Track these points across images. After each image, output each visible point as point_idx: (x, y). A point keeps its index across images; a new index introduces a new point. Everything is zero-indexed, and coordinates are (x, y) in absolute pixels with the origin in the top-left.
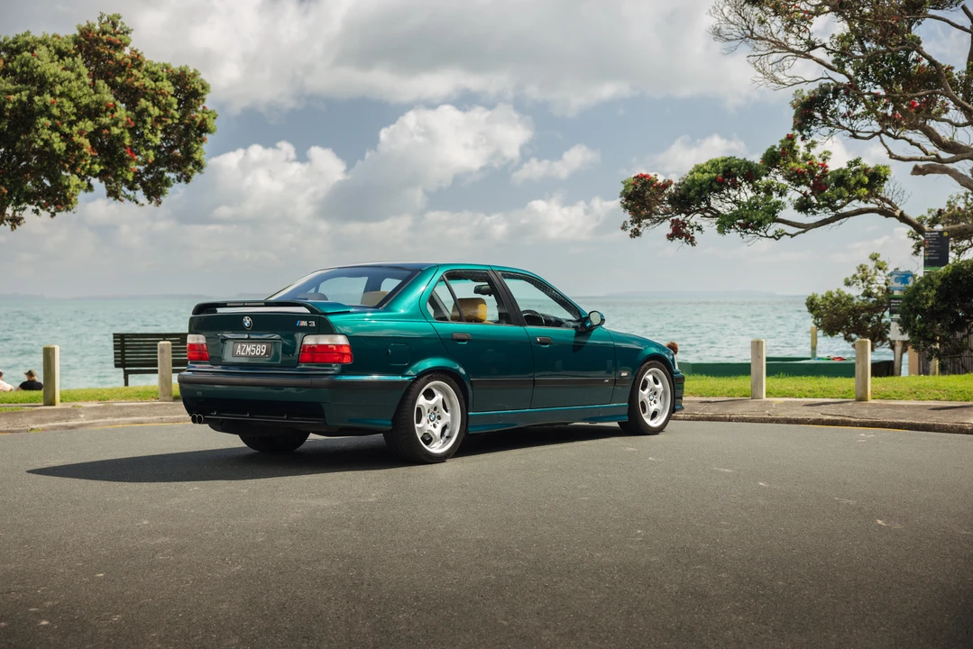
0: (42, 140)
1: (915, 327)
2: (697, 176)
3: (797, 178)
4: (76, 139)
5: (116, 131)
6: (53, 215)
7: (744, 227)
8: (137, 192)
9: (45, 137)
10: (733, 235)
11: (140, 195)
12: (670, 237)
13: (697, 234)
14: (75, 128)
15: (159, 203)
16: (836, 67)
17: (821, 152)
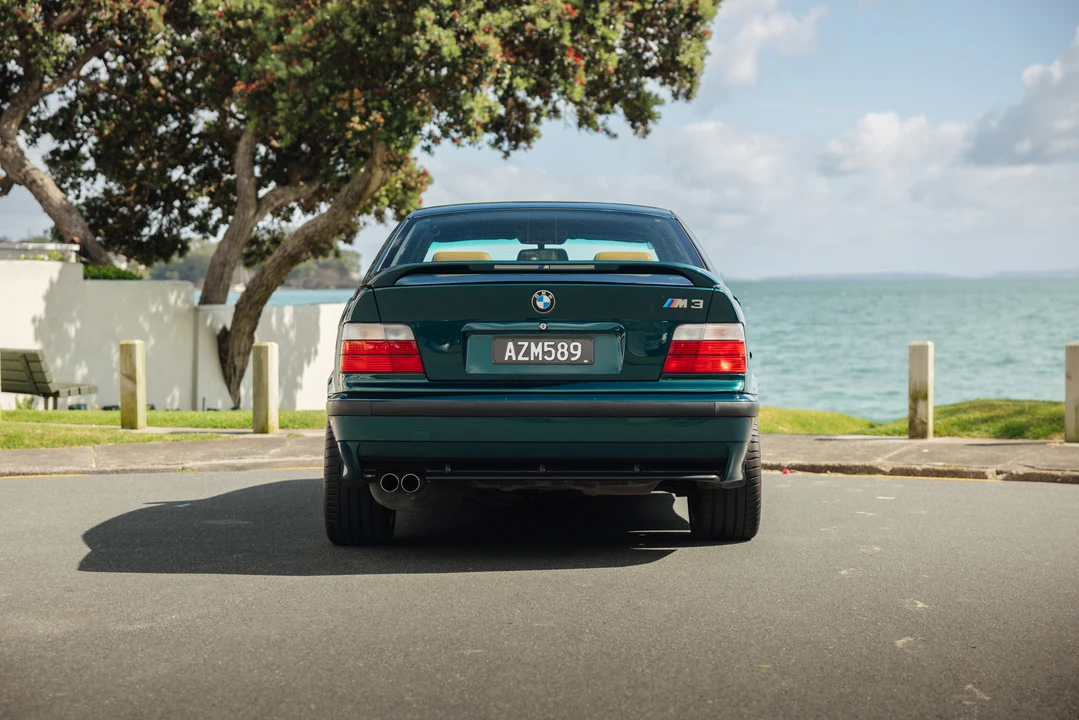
0: (428, 42)
4: (480, 38)
5: (542, 24)
6: (507, 154)
8: (611, 117)
9: (433, 39)
11: (617, 119)
14: (483, 23)
15: (647, 132)
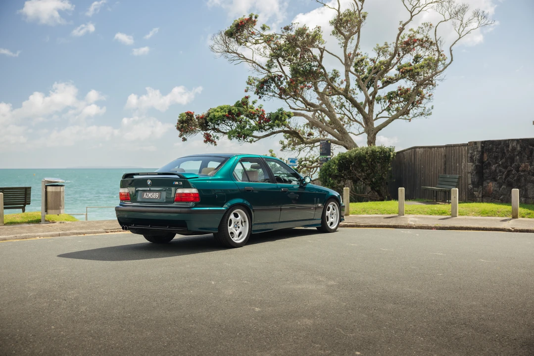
1: (330, 182)
2: (217, 114)
3: (251, 116)
7: (239, 137)
10: (235, 140)
12: (205, 142)
13: (216, 140)
16: (266, 68)
17: (259, 105)
